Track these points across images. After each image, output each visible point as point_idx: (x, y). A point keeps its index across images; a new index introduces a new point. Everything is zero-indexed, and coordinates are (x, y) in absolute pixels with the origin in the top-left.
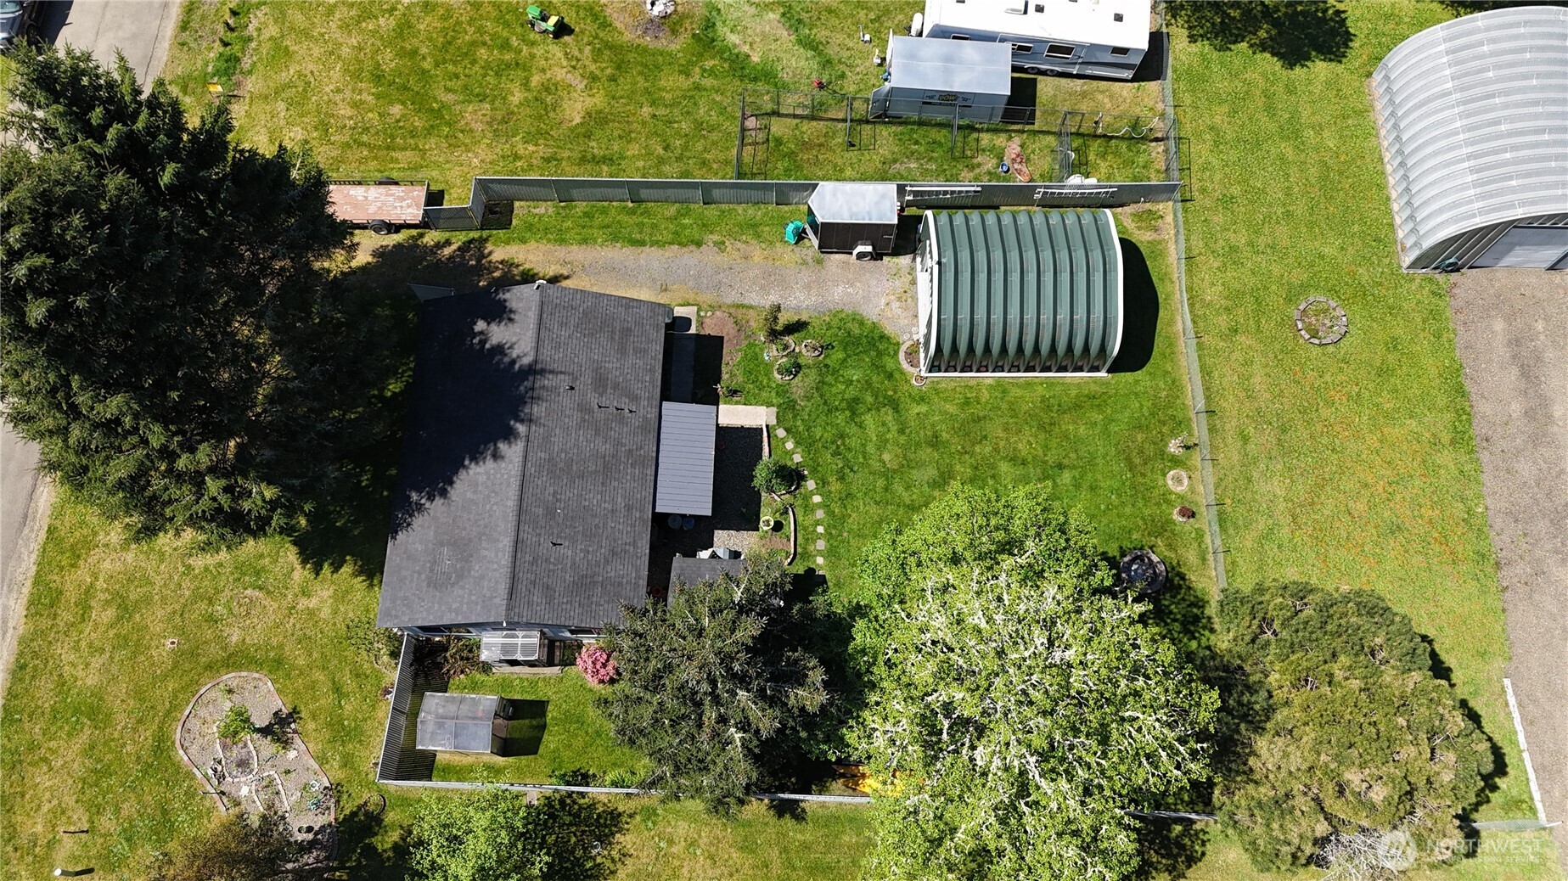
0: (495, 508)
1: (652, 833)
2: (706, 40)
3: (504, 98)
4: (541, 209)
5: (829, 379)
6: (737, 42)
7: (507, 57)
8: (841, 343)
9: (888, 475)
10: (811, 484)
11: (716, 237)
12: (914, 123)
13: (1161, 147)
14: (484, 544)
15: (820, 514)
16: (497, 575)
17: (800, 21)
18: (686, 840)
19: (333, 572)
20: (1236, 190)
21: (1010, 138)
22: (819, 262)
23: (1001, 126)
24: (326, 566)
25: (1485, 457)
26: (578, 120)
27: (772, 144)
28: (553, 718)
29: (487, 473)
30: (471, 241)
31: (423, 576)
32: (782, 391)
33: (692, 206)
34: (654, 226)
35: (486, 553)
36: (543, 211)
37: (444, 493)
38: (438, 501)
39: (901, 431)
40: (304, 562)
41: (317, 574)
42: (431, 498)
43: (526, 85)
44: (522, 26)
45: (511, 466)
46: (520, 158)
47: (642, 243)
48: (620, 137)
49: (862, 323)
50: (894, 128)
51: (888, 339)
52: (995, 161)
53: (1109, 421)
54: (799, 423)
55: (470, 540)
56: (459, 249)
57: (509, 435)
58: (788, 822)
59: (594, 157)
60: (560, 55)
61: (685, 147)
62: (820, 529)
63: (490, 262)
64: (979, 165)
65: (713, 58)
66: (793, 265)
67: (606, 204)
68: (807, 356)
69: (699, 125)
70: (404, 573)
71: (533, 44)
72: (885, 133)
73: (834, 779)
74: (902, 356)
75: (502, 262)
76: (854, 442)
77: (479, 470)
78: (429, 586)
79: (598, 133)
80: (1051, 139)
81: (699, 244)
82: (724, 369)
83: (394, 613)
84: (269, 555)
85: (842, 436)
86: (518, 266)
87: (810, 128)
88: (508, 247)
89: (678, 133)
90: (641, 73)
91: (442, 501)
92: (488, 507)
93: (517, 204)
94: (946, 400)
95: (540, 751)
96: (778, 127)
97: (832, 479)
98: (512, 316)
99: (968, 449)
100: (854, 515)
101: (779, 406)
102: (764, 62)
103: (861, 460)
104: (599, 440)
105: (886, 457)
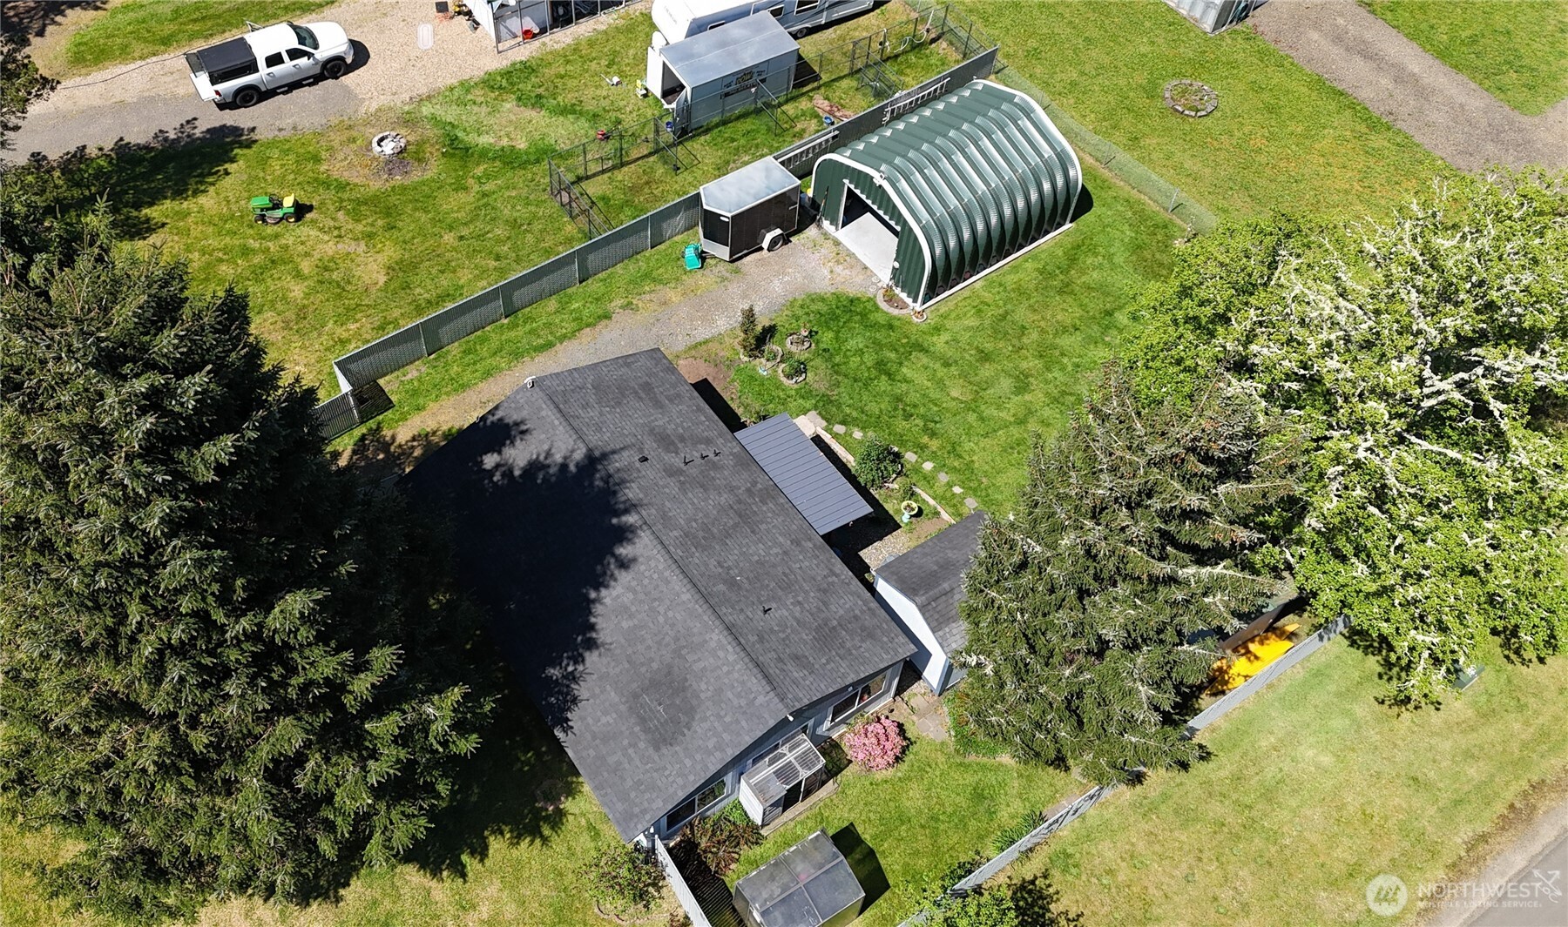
0: (670, 614)
1: (1084, 878)
2: (458, 151)
3: (284, 298)
4: (412, 372)
5: (837, 359)
6: (492, 141)
7: (256, 261)
8: (820, 325)
9: (972, 406)
10: (910, 457)
11: (619, 302)
12: (717, 125)
13: (943, 44)
14: (690, 658)
15: (943, 478)
16: (736, 675)
17: (539, 97)
18: (1123, 860)
19: (482, 861)
20: (1032, 43)
21: (811, 98)
22: (737, 271)
23: (795, 92)
24: (465, 858)
25: (1400, 124)
26: (382, 279)
27: (600, 205)
28: (874, 837)
29: (629, 589)
30: (363, 438)
31: (642, 745)
32: (805, 393)
33: (569, 291)
34: (548, 325)
35: (701, 665)
36: (415, 374)
37: (591, 644)
38: (591, 658)
39: (947, 364)
40: (436, 873)
41: (464, 875)
42: (578, 659)
43: (298, 275)
44: (251, 227)
45: (653, 563)
46: (349, 341)
47: (549, 345)
48: (442, 272)
49: (823, 300)
50: (703, 138)
51: (858, 299)
52: (814, 121)
53: (1110, 257)
54: (848, 410)
55: (670, 667)
56: (354, 452)
57: (623, 534)
58: (1199, 769)
59: (429, 302)
60: (314, 233)
61: (515, 248)
62: (957, 490)
63: (400, 446)
64: (804, 130)
65: (478, 165)
66: (715, 286)
67: (479, 333)
68: (799, 352)
69: (514, 224)
70: (612, 760)
71: (277, 236)
72: (697, 146)
73: (1197, 697)
74: (883, 306)
75: (414, 439)
76: (913, 397)
77: (614, 593)
78: (657, 749)
79: (416, 280)
80: (845, 83)
81: (607, 316)
82: (734, 406)
83: (636, 810)
84: (385, 895)
85: (899, 399)
86: (434, 433)
87: (624, 175)
88: (409, 422)
89: (499, 241)
90: (416, 209)
91: (596, 653)
92: (661, 619)
93: (381, 382)
94: (958, 317)
95: (891, 882)
96: (593, 188)
97: (925, 439)
98: (524, 428)
99: (1018, 345)
100: (975, 458)
101: (816, 407)
102: (533, 143)
103: (935, 409)
104: (713, 495)
105: (954, 393)
